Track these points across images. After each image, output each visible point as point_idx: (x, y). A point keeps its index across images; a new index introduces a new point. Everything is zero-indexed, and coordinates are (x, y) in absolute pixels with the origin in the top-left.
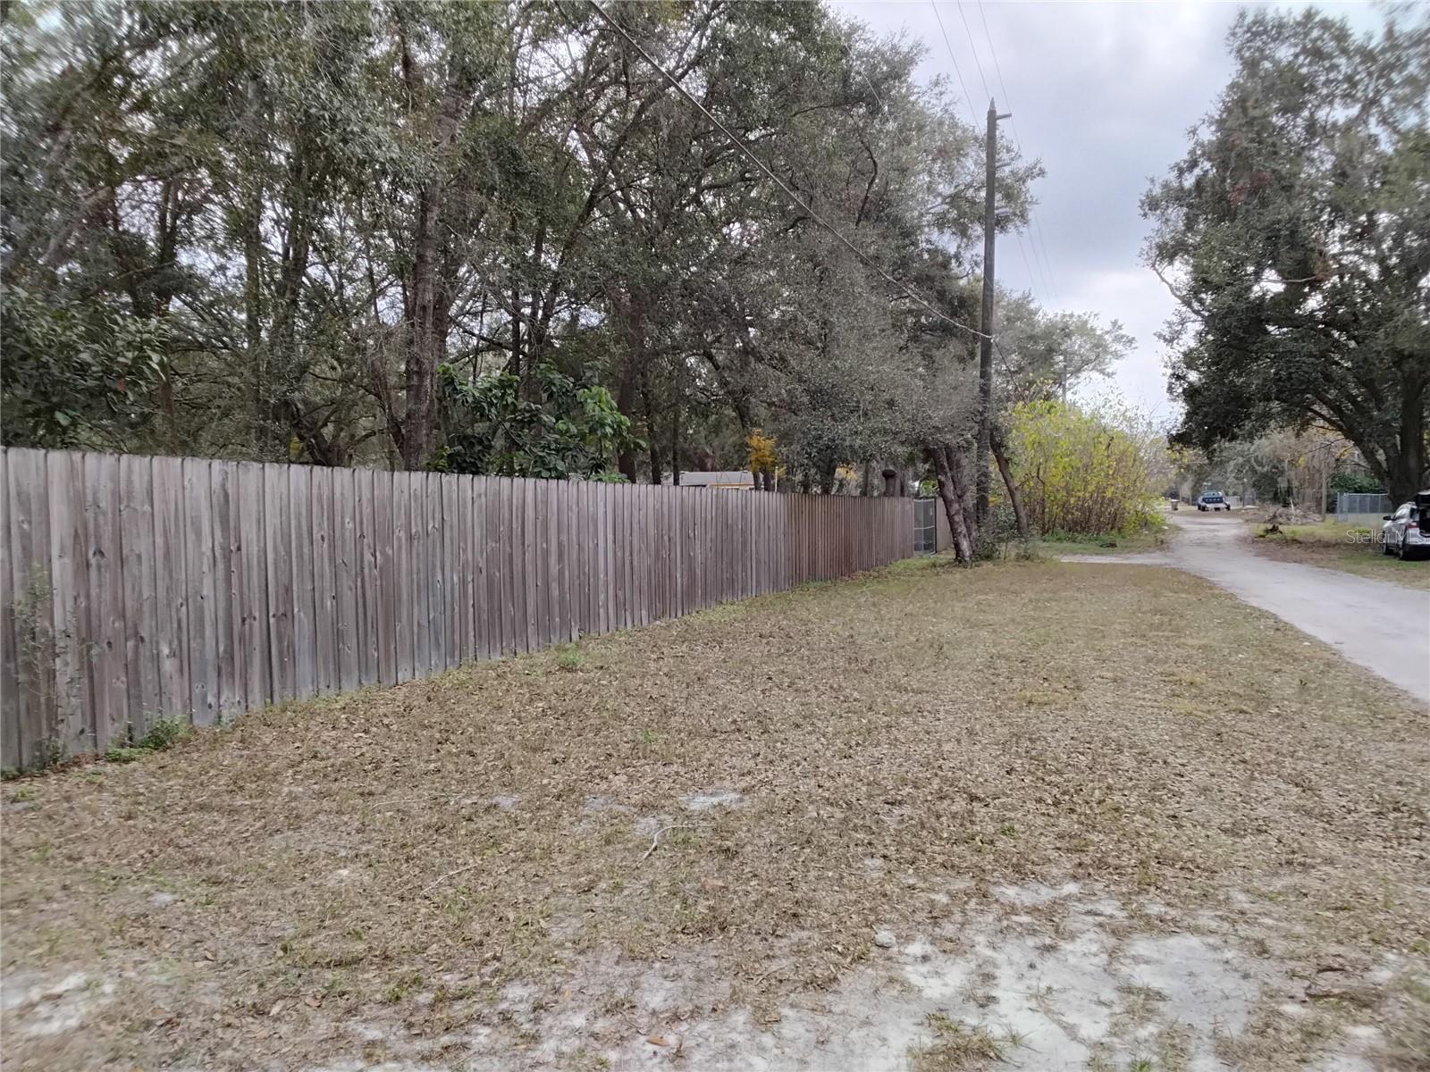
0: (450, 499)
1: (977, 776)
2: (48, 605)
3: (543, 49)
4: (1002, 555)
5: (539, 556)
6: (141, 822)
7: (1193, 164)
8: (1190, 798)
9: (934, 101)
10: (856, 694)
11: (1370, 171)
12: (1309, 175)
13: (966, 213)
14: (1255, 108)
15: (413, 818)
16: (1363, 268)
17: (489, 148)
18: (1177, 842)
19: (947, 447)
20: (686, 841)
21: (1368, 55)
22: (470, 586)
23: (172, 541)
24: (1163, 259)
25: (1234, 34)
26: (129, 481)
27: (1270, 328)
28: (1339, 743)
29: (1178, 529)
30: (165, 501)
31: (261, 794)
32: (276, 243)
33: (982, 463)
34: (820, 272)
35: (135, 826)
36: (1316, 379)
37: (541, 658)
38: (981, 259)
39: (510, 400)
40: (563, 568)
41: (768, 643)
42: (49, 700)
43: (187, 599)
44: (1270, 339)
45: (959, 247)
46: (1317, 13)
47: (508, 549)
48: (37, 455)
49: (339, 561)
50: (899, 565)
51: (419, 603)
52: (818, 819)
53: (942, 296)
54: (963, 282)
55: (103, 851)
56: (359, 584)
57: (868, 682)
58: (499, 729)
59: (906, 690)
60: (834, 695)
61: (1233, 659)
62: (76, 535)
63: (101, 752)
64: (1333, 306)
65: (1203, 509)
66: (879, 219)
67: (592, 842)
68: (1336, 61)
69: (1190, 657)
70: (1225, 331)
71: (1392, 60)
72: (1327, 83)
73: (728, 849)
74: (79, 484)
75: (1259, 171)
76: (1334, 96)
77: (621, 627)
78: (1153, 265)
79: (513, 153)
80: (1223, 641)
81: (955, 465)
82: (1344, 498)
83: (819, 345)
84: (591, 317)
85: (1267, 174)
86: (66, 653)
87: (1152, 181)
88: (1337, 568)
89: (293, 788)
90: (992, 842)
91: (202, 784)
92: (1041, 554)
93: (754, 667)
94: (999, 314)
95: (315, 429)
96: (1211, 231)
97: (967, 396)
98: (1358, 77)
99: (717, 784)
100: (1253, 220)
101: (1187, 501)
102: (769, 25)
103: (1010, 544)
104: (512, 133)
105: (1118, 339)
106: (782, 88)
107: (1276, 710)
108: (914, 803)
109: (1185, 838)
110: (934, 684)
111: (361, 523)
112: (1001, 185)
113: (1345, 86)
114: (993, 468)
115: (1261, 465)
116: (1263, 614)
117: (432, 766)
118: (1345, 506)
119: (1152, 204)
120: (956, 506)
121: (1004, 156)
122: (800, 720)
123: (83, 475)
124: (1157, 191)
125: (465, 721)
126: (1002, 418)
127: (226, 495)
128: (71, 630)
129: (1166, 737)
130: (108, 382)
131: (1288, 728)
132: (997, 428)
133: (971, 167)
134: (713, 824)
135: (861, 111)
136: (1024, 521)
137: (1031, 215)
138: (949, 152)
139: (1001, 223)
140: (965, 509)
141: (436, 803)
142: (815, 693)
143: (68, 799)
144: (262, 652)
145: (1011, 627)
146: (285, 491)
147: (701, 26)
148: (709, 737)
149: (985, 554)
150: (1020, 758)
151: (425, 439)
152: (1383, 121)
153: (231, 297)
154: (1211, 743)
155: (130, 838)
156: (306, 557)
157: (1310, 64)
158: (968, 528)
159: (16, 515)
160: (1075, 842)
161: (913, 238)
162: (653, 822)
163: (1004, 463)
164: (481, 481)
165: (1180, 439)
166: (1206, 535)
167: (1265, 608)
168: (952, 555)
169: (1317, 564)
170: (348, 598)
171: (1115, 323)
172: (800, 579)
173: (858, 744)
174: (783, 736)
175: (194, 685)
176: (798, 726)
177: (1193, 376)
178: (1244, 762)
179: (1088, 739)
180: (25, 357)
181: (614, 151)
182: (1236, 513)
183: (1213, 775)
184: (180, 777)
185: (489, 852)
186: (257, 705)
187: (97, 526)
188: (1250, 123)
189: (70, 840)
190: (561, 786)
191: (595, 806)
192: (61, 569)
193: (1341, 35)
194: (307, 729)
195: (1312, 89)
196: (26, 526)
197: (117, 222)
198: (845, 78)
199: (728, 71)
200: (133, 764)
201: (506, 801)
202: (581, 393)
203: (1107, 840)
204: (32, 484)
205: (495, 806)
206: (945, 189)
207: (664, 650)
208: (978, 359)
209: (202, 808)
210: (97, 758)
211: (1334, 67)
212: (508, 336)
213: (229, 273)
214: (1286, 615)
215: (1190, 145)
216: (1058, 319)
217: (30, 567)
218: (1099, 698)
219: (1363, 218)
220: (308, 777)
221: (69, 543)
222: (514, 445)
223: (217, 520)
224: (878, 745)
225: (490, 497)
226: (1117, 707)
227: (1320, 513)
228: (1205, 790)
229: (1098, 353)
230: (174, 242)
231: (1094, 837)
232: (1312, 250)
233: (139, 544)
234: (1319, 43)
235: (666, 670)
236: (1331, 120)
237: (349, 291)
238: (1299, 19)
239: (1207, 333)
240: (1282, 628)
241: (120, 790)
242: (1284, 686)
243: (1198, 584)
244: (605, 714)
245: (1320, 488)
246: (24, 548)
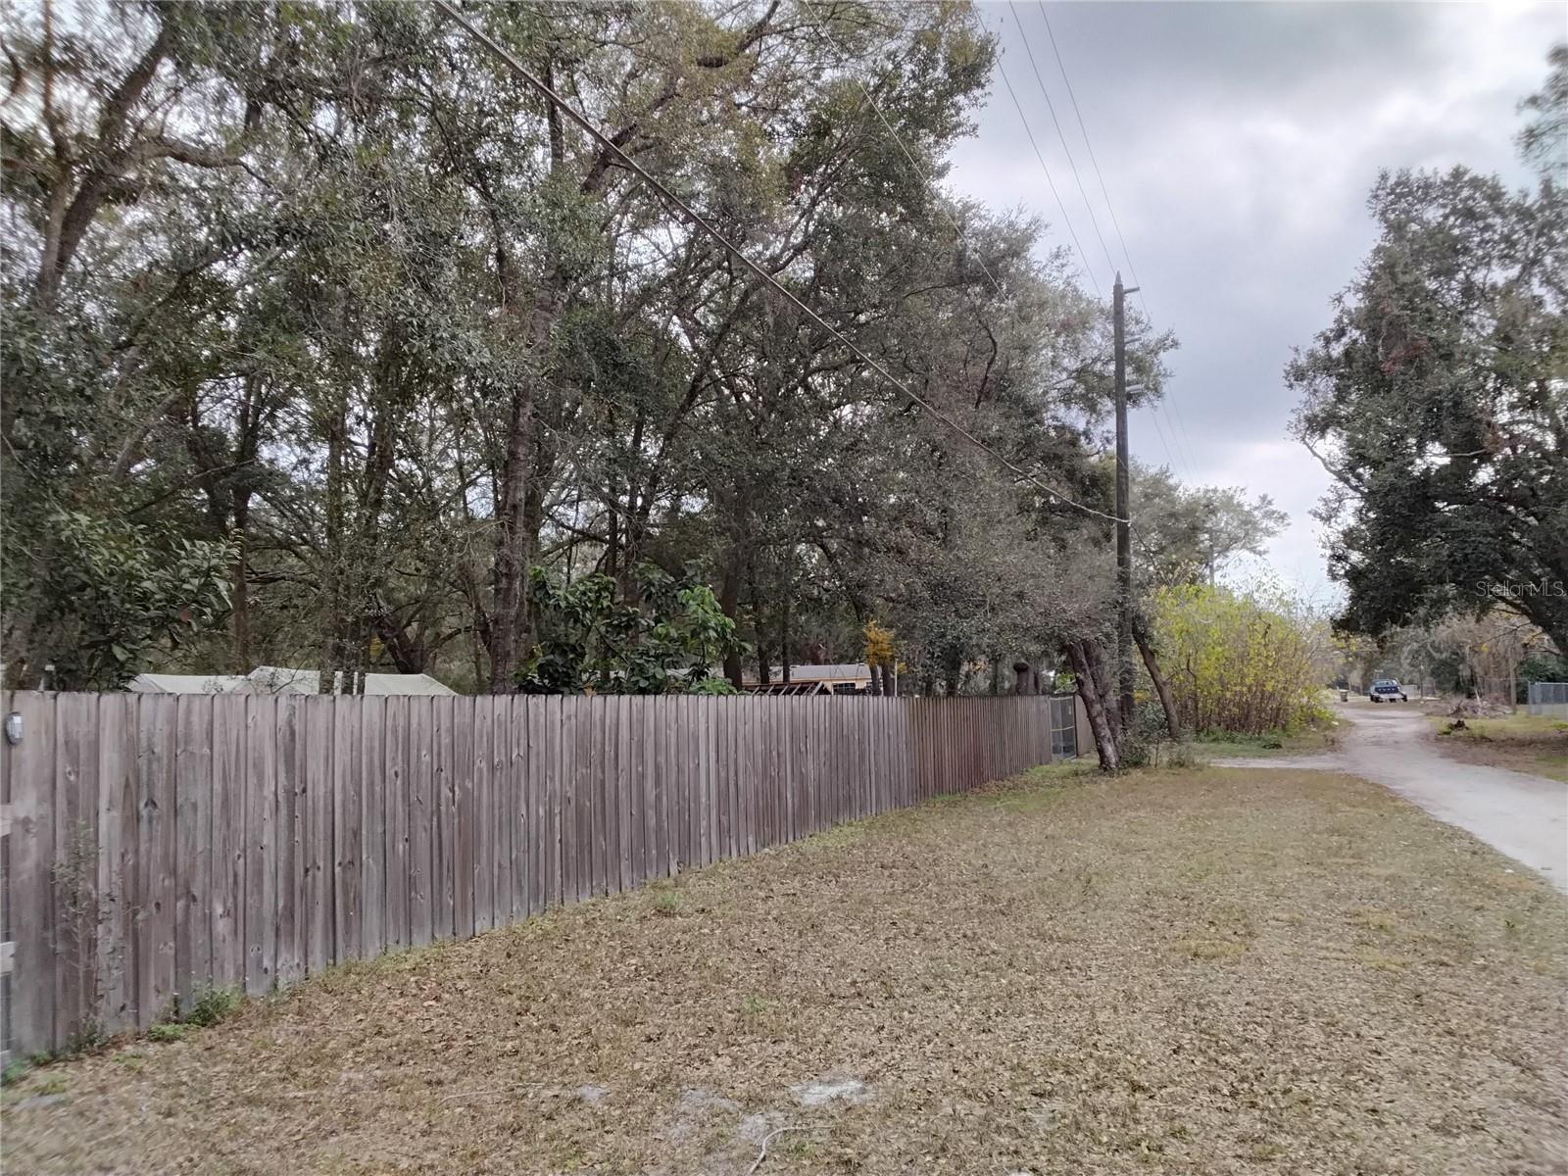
0: (537, 722)
1: (1139, 1057)
2: (92, 865)
3: (643, 236)
4: (1153, 762)
5: (634, 782)
6: (181, 1121)
7: (1341, 333)
8: (1391, 1083)
9: (1055, 274)
10: (993, 945)
11: (1538, 335)
12: (1470, 341)
13: (1093, 387)
14: (1404, 273)
15: (486, 1116)
16: (1538, 439)
17: (585, 340)
18: (1379, 1145)
19: (1085, 642)
20: (799, 1149)
21: (1524, 214)
22: (557, 819)
23: (232, 786)
24: (1313, 432)
25: (1376, 197)
26: (188, 723)
27: (1439, 505)
28: (1557, 1004)
29: (1349, 725)
30: (225, 743)
31: (318, 1083)
32: (361, 438)
33: (1125, 659)
34: (937, 457)
35: (174, 1126)
36: (1496, 560)
37: (636, 898)
38: (1113, 435)
39: (605, 603)
40: (661, 792)
41: (891, 876)
42: (89, 974)
43: (245, 851)
44: (1439, 518)
45: (1088, 423)
46: (1465, 172)
47: (600, 775)
48: (88, 699)
49: (413, 798)
50: (1036, 773)
51: (500, 840)
52: (954, 1117)
53: (1071, 475)
54: (1094, 459)
55: (138, 1159)
56: (435, 823)
57: (1006, 928)
58: (586, 994)
59: (1051, 938)
60: (968, 945)
61: (1426, 893)
62: (127, 786)
63: (143, 1030)
64: (1507, 481)
65: (1376, 700)
66: (1000, 399)
67: (692, 1150)
68: (1490, 220)
69: (1376, 890)
70: (1386, 510)
71: (1553, 217)
72: (1483, 243)
73: (850, 1160)
74: (133, 729)
75: (1413, 339)
76: (1491, 258)
77: (725, 857)
78: (1303, 439)
79: (611, 343)
80: (1413, 869)
81: (1094, 661)
82: (1536, 688)
83: (940, 535)
84: (693, 504)
85: (1423, 343)
86: (109, 919)
87: (1297, 350)
88: (1535, 772)
89: (352, 1075)
90: (1160, 1149)
91: (251, 1070)
92: (1198, 760)
93: (876, 909)
94: (1135, 491)
95: (397, 629)
96: (1365, 402)
97: (1104, 588)
98: (1515, 237)
99: (836, 1067)
100: (1411, 391)
101: (1357, 690)
102: (880, 208)
103: (1161, 746)
104: (611, 323)
105: (1269, 515)
106: (893, 269)
107: (1481, 961)
108: (1066, 1095)
109: (1388, 1140)
110: (1083, 930)
111: (439, 754)
112: (1131, 358)
113: (1503, 246)
114: (1137, 660)
115: (1438, 650)
116: (1454, 834)
117: (509, 1045)
118: (1538, 697)
119: (1299, 374)
120: (1098, 707)
121: (1132, 327)
122: (930, 982)
123: (138, 718)
124: (1303, 361)
125: (548, 985)
126: (1144, 603)
127: (293, 733)
128: (116, 893)
129: (1357, 1001)
130: (172, 613)
131: (1498, 984)
132: (1138, 617)
133: (1098, 341)
134: (831, 1124)
135: (978, 289)
136: (1175, 719)
137: (1165, 389)
138: (1073, 326)
139: (1133, 398)
140: (1108, 710)
141: (514, 1097)
142: (945, 943)
143: (103, 1090)
144: (326, 906)
145: (1168, 852)
146: (357, 726)
147: (807, 213)
148: (826, 1005)
149: (1134, 761)
150: (1188, 1030)
151: (513, 645)
152: (1547, 281)
153: (313, 493)
154: (1410, 1008)
155: (169, 1141)
156: (378, 797)
157: (1462, 225)
158: (1112, 730)
159: (63, 766)
160: (1258, 1147)
161: (1038, 417)
162: (761, 1121)
163: (1149, 655)
164: (572, 702)
165: (1344, 625)
166: (1382, 731)
167: (1458, 824)
168: (1095, 761)
169: (1512, 766)
170: (422, 839)
171: (1264, 498)
172: (926, 794)
173: (997, 1014)
174: (910, 1002)
175: (249, 948)
176: (927, 989)
177: (1355, 556)
178: (1451, 1033)
179: (1267, 1005)
180: (83, 587)
181: (718, 337)
182: (1415, 705)
183: (1415, 1052)
184: (229, 1061)
185: (570, 1163)
186: (317, 968)
187: (150, 773)
188: (1400, 290)
189: (101, 1143)
190: (655, 1073)
191: (695, 1100)
192: (109, 822)
193: (1495, 195)
194: (372, 996)
195: (1466, 251)
196: (72, 778)
197: (196, 418)
198: (960, 258)
199: (836, 255)
200: (178, 1045)
201: (592, 1093)
202: (683, 595)
203: (1296, 1143)
204: (82, 731)
205: (580, 1100)
206: (1071, 363)
207: (774, 886)
208: (1115, 540)
209: (250, 1101)
210: (138, 1037)
211: (1488, 228)
212: (604, 526)
213: (312, 467)
214: (1485, 833)
215: (1337, 313)
216: (1201, 494)
217: (74, 824)
218: (1274, 945)
219: (1533, 385)
220: (370, 1061)
221: (119, 795)
222: (608, 652)
223: (281, 760)
224: (1021, 1014)
225: (581, 718)
226: (1296, 960)
227: (1510, 704)
228: (1407, 1073)
229: (1248, 530)
230: (256, 438)
231: (1281, 1140)
232: (1479, 421)
233: (195, 792)
234: (1471, 203)
235: (775, 913)
236: (1489, 282)
237: (437, 484)
238: (1446, 178)
239: (1368, 511)
240: (1480, 850)
241: (160, 1078)
242: (1488, 927)
243: (1379, 795)
244: (706, 973)
245: (1508, 676)
246: (69, 803)
